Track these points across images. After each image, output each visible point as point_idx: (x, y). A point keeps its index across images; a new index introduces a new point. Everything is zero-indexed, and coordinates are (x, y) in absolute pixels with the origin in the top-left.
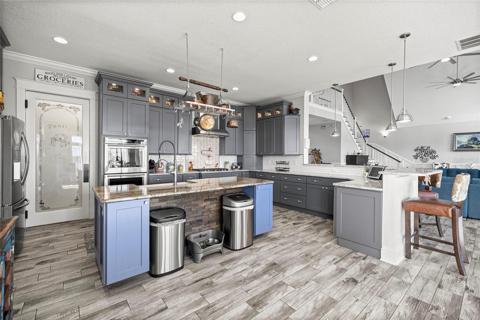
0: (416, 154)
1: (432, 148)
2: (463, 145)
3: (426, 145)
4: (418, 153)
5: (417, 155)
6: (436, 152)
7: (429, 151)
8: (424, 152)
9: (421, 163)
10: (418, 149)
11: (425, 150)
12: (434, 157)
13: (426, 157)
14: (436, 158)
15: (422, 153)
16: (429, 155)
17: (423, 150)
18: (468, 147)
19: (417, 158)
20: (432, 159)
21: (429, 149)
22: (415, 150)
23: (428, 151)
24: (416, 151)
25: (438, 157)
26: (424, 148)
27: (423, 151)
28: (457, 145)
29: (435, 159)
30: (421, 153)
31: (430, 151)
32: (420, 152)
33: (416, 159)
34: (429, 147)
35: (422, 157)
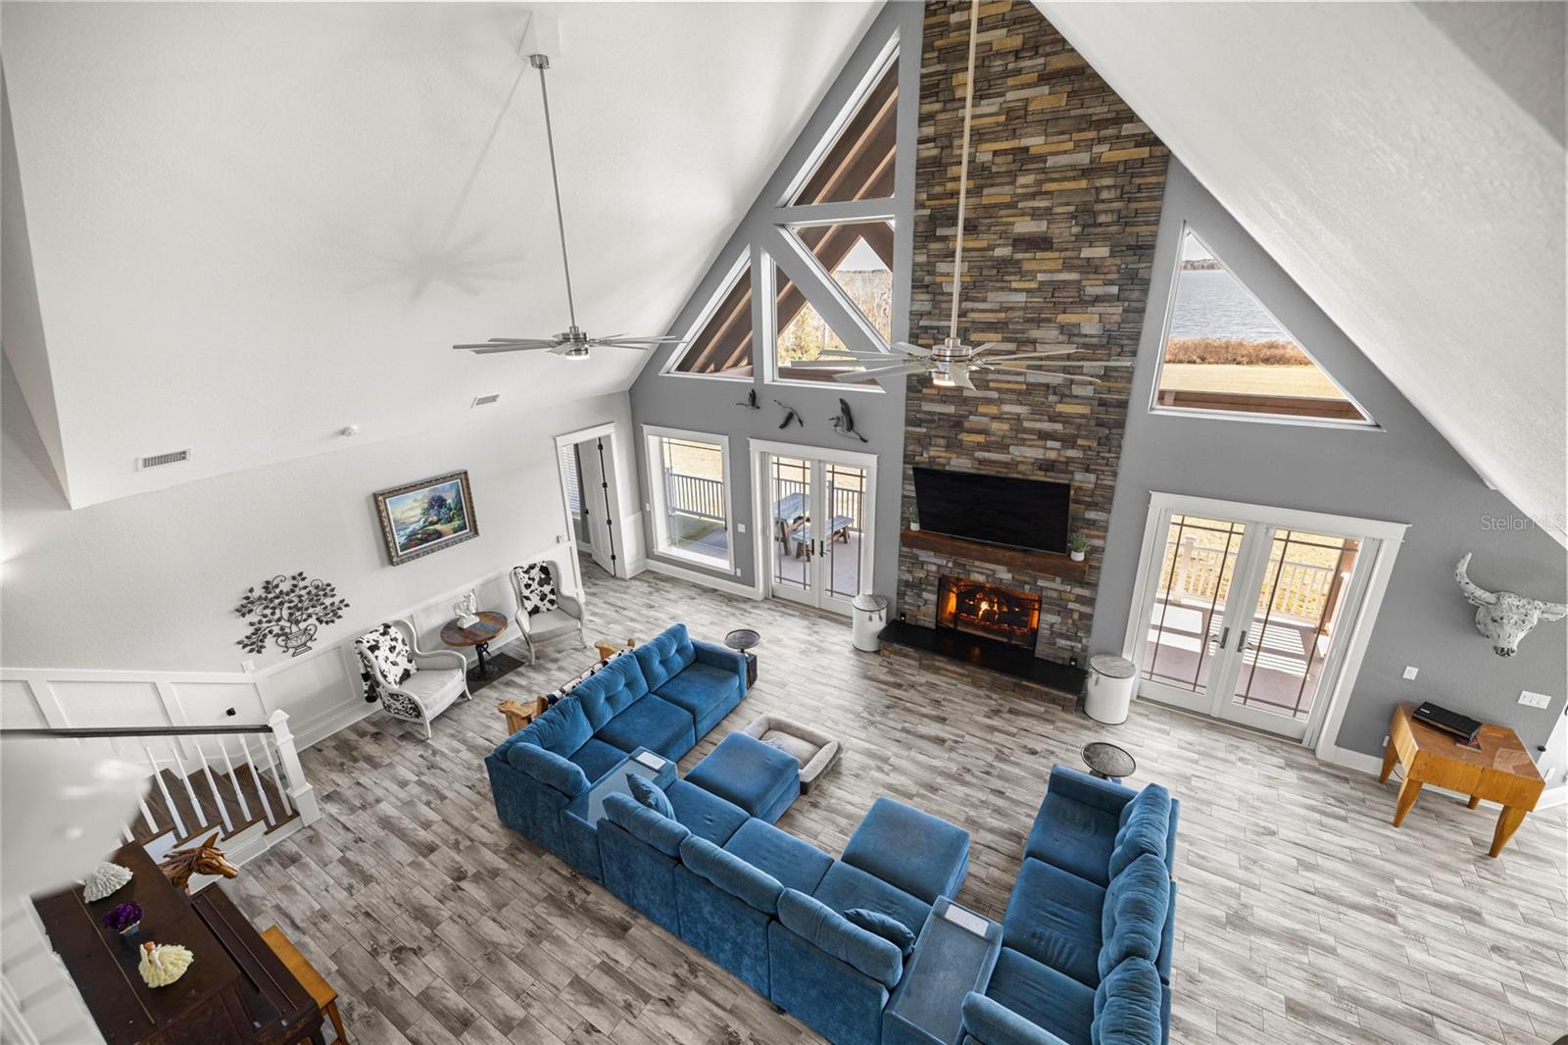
0: (251, 630)
1: (315, 575)
2: (414, 533)
3: (281, 569)
4: (260, 622)
5: (257, 630)
6: (333, 590)
7: (303, 592)
8: (286, 605)
9: (288, 660)
10: (252, 603)
11: (287, 594)
12: (335, 615)
13: (302, 625)
14: (340, 613)
15: (277, 611)
16: (311, 610)
17: (277, 597)
18: (429, 535)
19: (262, 647)
20: (327, 623)
21: (302, 584)
22: (237, 610)
23: (300, 596)
24: (243, 615)
25: (347, 605)
26: (277, 586)
27: (277, 601)
28: (400, 539)
29: (340, 617)
30: (273, 614)
31: (309, 593)
32: (268, 612)
33: (259, 652)
34: (300, 574)
35: (284, 634)
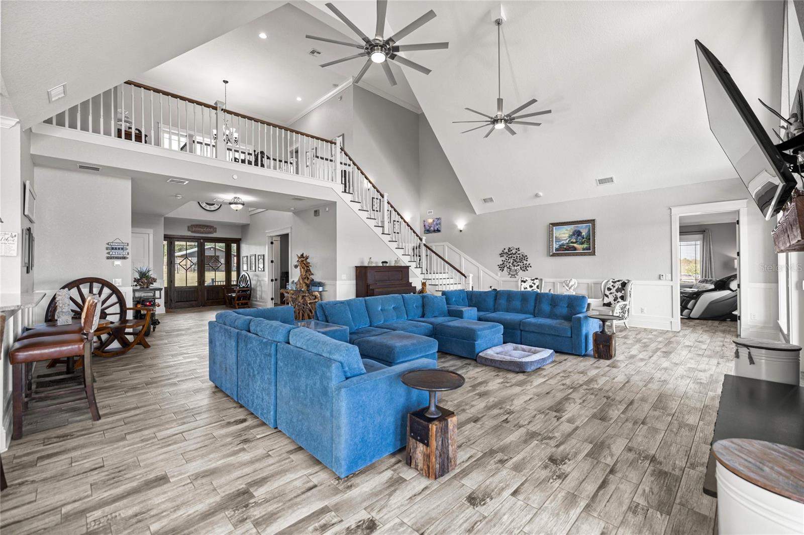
0: (502, 263)
1: (523, 250)
2: (563, 245)
3: (514, 245)
4: (505, 261)
6: (527, 258)
7: (518, 256)
8: (513, 258)
9: (508, 278)
10: (504, 253)
11: (514, 254)
13: (516, 268)
14: (528, 268)
16: (519, 263)
17: (511, 254)
18: (570, 248)
20: (523, 270)
21: (518, 252)
22: (500, 254)
24: (501, 256)
25: (530, 267)
26: (512, 250)
27: (510, 256)
28: (555, 246)
29: (528, 270)
30: (509, 260)
31: (520, 256)
32: (507, 258)
33: (502, 271)
34: (519, 248)
35: (510, 268)
